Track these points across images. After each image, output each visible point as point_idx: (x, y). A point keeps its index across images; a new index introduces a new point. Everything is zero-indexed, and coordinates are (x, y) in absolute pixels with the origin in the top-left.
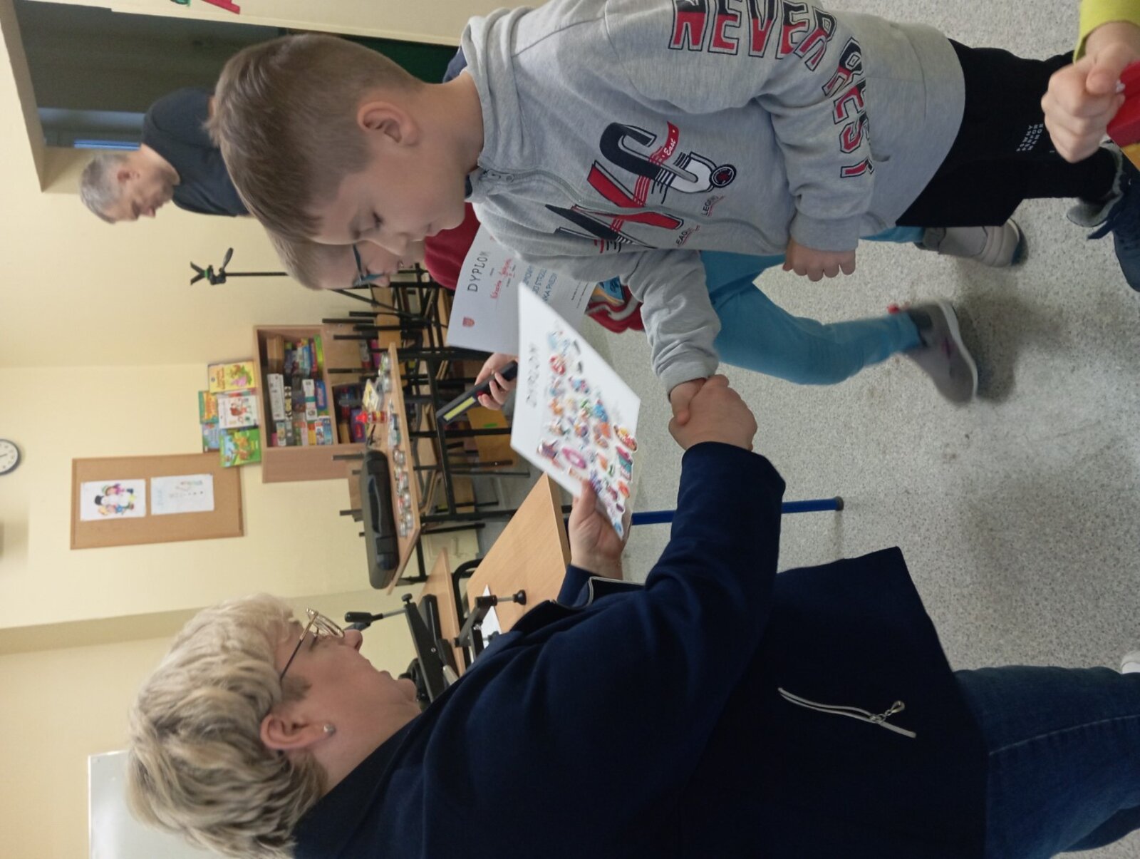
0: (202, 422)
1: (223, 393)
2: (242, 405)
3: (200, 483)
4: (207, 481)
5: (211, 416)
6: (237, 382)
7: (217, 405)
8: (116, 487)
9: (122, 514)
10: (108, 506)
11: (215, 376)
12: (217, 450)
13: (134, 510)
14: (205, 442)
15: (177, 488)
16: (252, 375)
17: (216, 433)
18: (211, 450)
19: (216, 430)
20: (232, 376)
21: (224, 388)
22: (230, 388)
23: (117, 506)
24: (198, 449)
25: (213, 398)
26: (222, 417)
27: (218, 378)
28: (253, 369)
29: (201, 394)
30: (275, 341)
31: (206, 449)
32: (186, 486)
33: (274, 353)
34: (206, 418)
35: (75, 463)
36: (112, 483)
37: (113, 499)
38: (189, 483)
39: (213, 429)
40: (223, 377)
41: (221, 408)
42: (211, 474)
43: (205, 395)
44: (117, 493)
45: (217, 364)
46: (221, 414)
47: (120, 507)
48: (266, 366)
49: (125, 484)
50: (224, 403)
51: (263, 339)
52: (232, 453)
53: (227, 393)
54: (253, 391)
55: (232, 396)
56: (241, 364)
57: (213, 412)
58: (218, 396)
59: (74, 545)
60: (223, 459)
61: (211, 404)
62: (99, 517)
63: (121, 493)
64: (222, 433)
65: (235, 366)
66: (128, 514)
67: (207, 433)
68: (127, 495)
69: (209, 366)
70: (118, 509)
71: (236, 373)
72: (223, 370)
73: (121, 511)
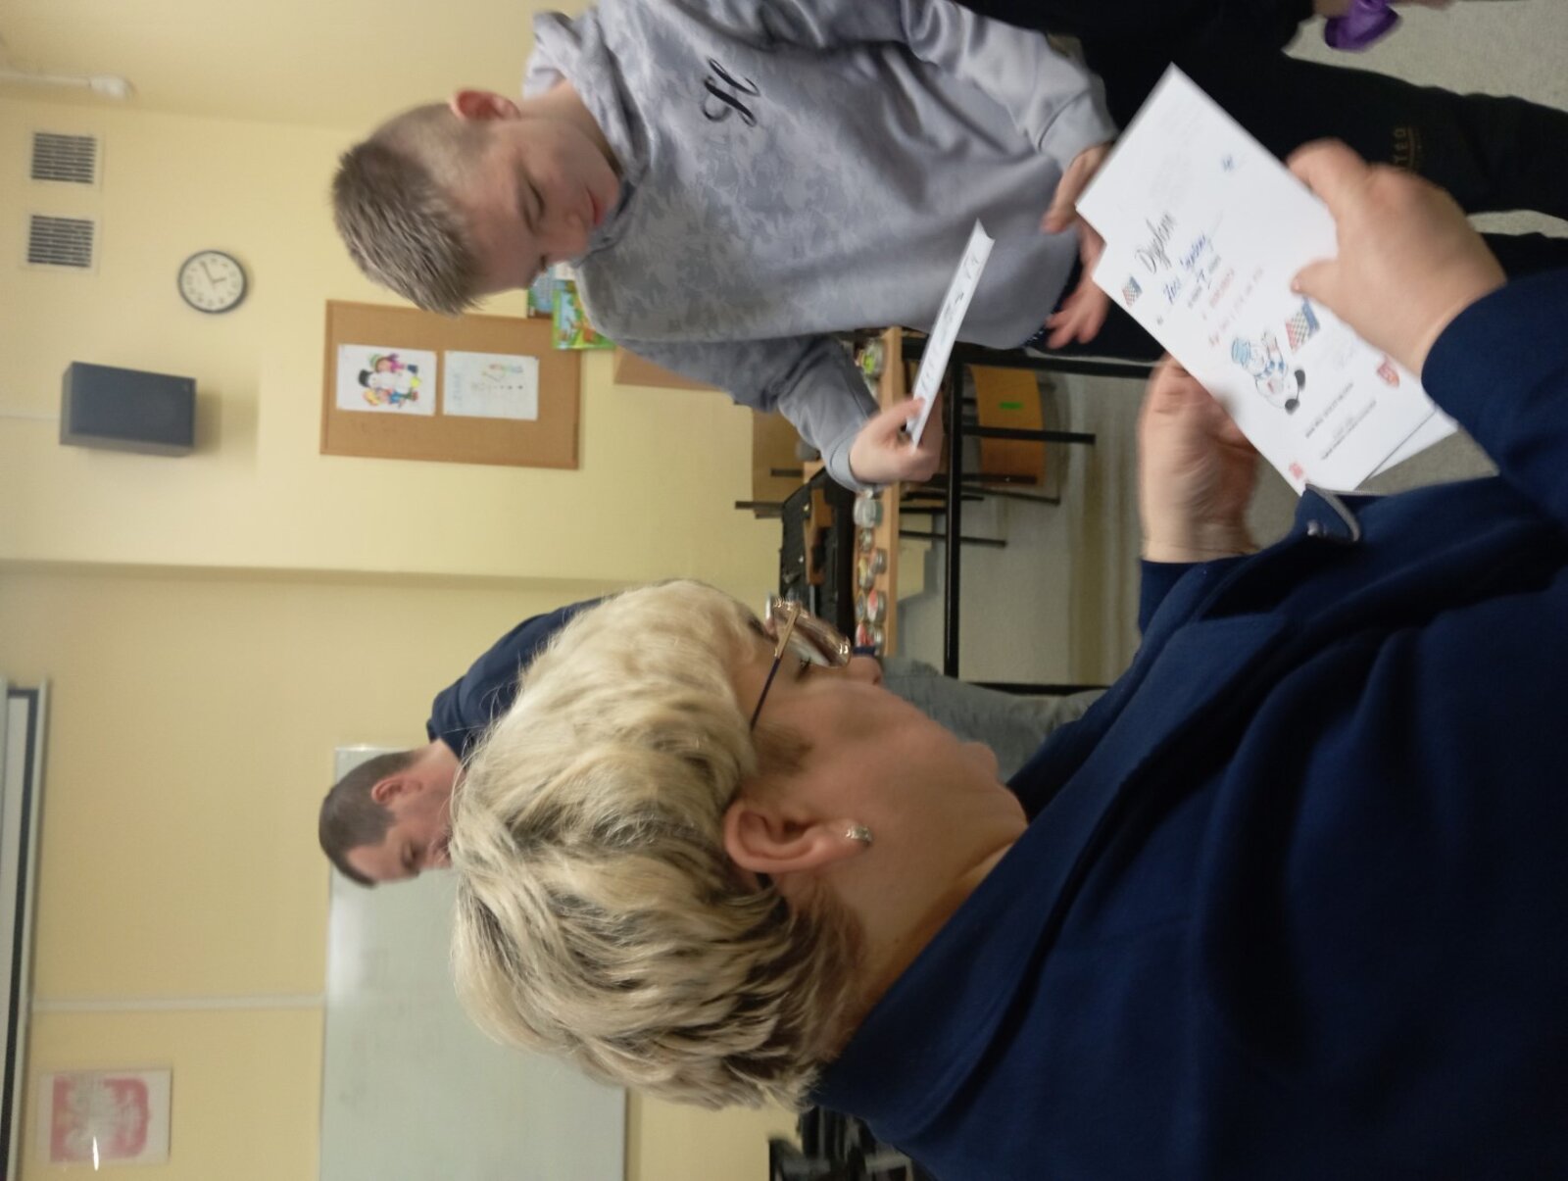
3: (519, 370)
4: (526, 370)
8: (391, 359)
9: (400, 406)
10: (378, 390)
12: (548, 316)
13: (417, 402)
14: (530, 299)
15: (485, 374)
17: (548, 283)
18: (538, 314)
19: (548, 279)
23: (392, 392)
24: (518, 309)
31: (532, 314)
32: (497, 373)
35: (331, 308)
36: (386, 352)
37: (384, 379)
38: (502, 368)
42: (537, 358)
44: (393, 370)
47: (396, 394)
49: (405, 356)
52: (572, 326)
59: (328, 447)
60: (556, 336)
62: (365, 407)
63: (398, 371)
64: (559, 286)
66: (408, 408)
68: (406, 374)
70: (393, 397)
73: (397, 401)
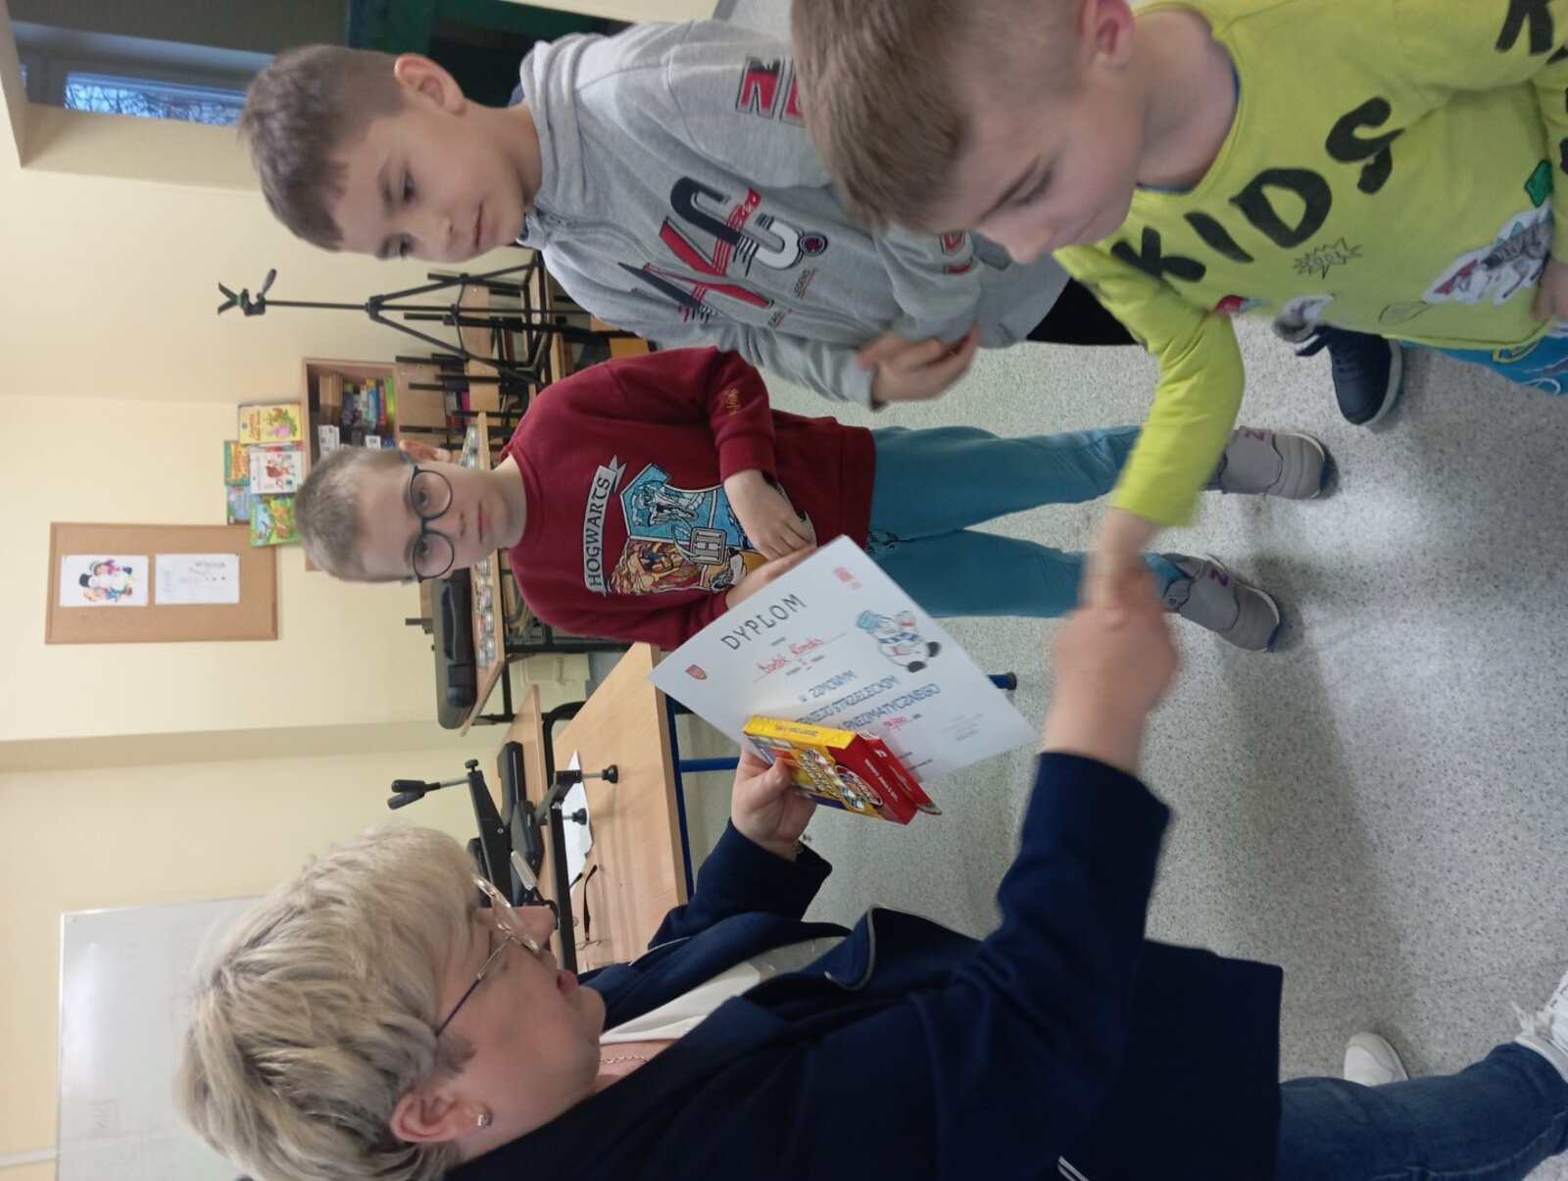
0: (227, 483)
1: (257, 445)
2: (282, 464)
3: (223, 565)
4: (231, 563)
5: (240, 476)
6: (277, 432)
7: (249, 461)
8: (109, 563)
9: (116, 601)
10: (96, 589)
11: (248, 422)
12: (247, 523)
13: (131, 596)
14: (230, 510)
15: (191, 570)
16: (297, 423)
17: (245, 499)
18: (237, 522)
19: (245, 495)
20: (270, 424)
21: (259, 439)
22: (268, 439)
23: (109, 590)
24: (221, 519)
25: (243, 451)
26: (254, 479)
27: (251, 425)
28: (298, 415)
29: (227, 444)
30: (330, 380)
31: (232, 521)
32: (202, 569)
33: (329, 397)
34: (233, 477)
35: (55, 527)
36: (104, 559)
37: (104, 580)
38: (207, 564)
39: (242, 493)
40: (258, 423)
41: (253, 465)
42: (237, 554)
43: (233, 446)
44: (110, 572)
45: (249, 405)
46: (253, 473)
47: (113, 590)
48: (317, 414)
49: (121, 561)
50: (258, 460)
51: (314, 376)
52: (266, 526)
53: (263, 445)
54: (298, 445)
55: (269, 449)
56: (284, 407)
57: (243, 471)
58: (249, 447)
59: (50, 639)
60: (253, 536)
61: (241, 459)
62: (86, 603)
63: (114, 572)
64: (255, 499)
65: (275, 409)
66: (125, 601)
67: (233, 497)
68: (123, 575)
69: (240, 406)
70: (110, 593)
71: (276, 420)
72: (258, 413)
73: (114, 597)
